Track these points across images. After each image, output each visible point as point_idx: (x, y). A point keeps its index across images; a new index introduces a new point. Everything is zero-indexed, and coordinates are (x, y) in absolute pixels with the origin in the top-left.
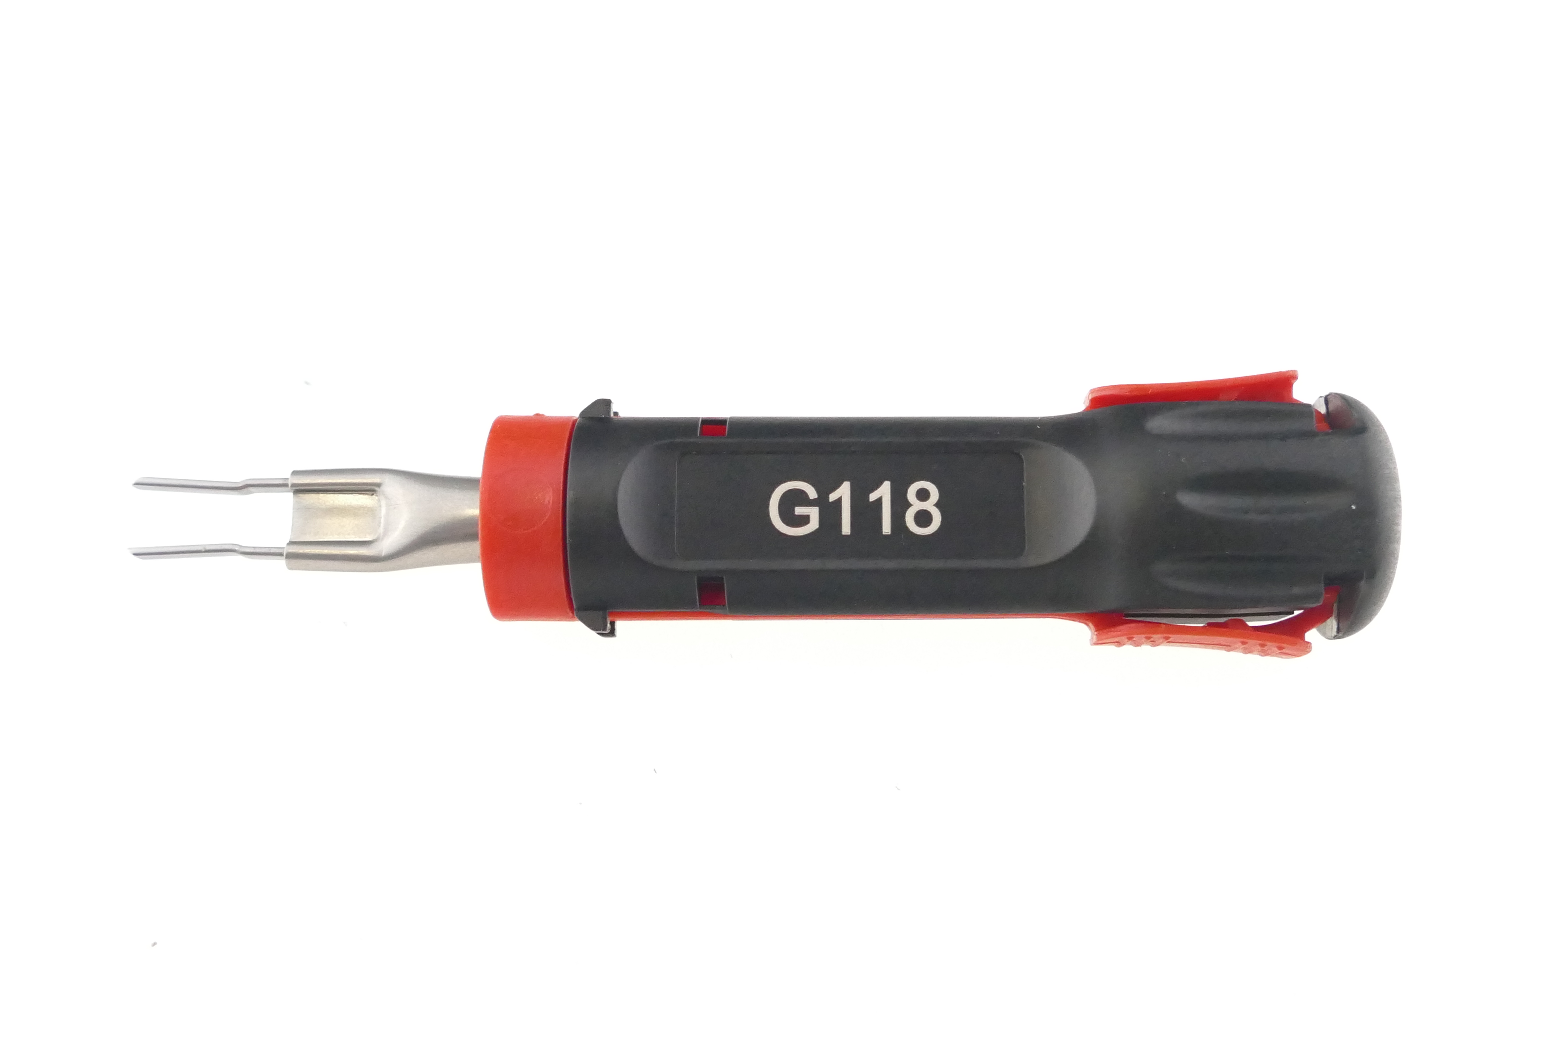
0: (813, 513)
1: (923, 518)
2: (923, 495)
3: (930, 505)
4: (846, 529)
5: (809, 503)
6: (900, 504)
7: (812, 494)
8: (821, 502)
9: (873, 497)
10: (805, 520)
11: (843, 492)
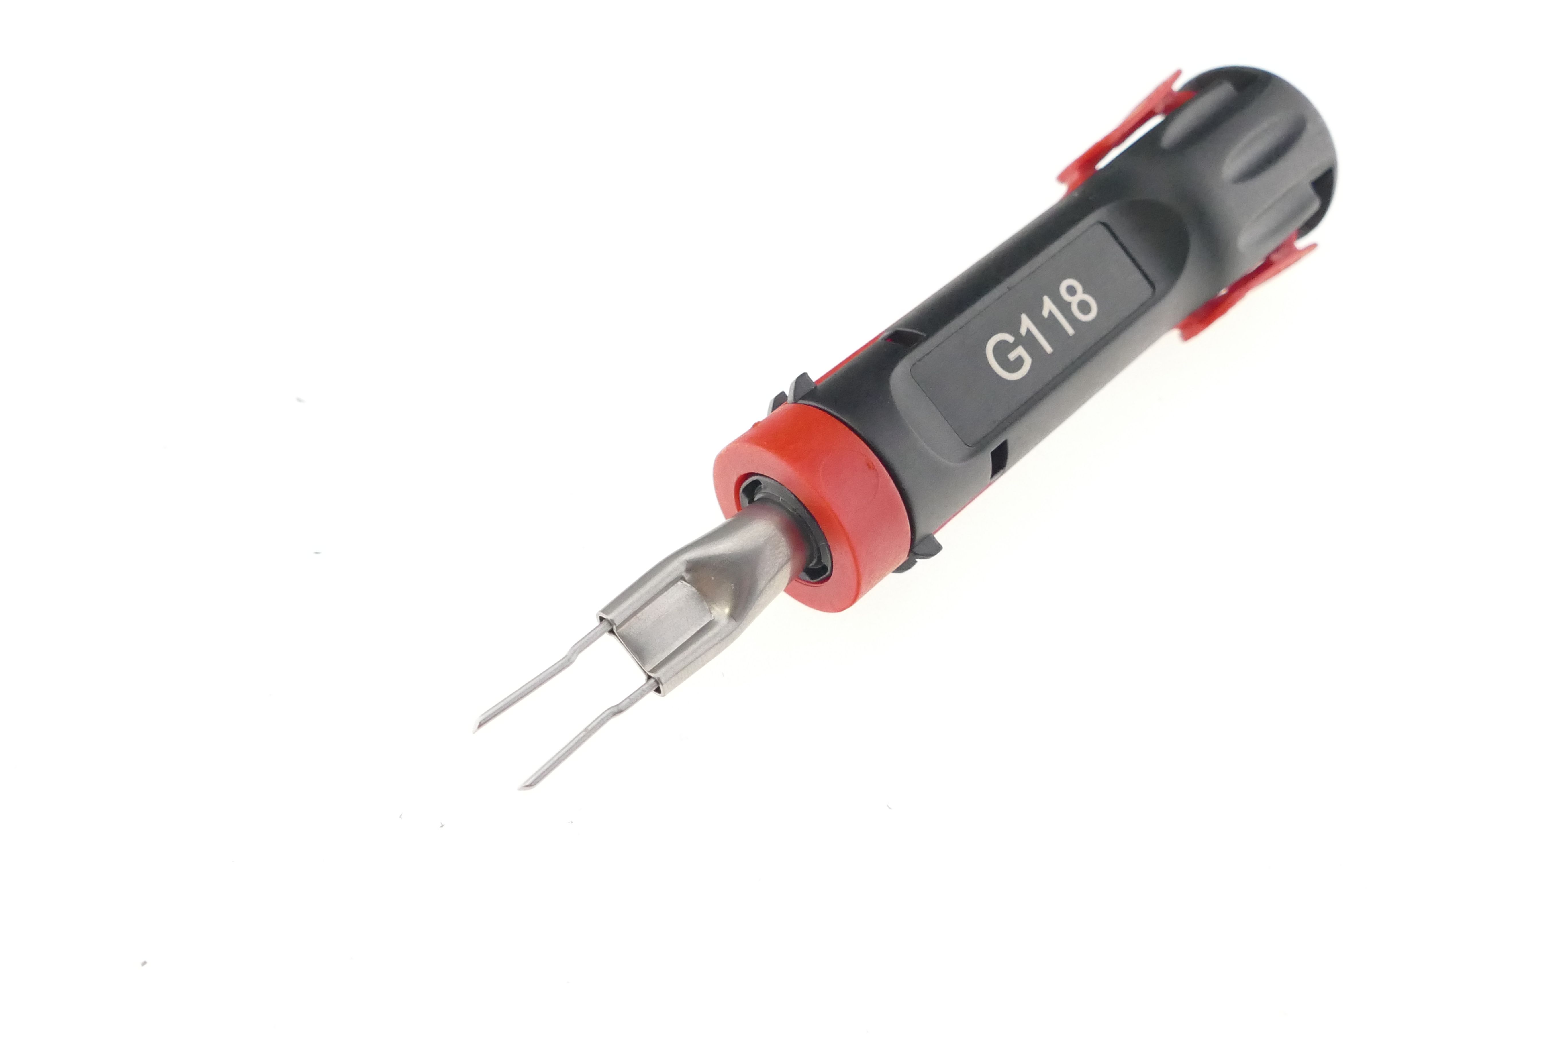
0: (1020, 351)
1: (1084, 307)
2: (1071, 291)
3: (1081, 295)
4: (1049, 349)
5: (1013, 347)
6: (1064, 307)
7: (1010, 339)
8: (1020, 340)
9: (1045, 313)
10: (1020, 361)
11: (1026, 324)
